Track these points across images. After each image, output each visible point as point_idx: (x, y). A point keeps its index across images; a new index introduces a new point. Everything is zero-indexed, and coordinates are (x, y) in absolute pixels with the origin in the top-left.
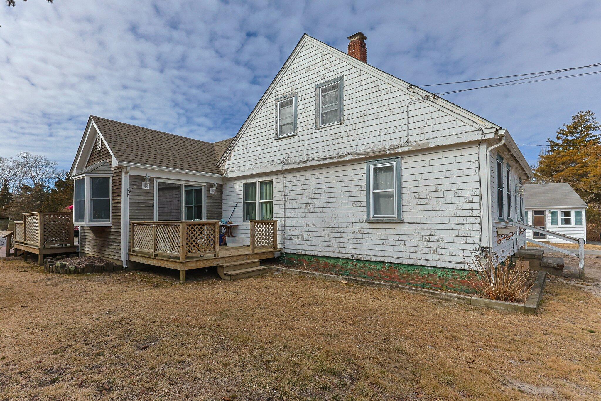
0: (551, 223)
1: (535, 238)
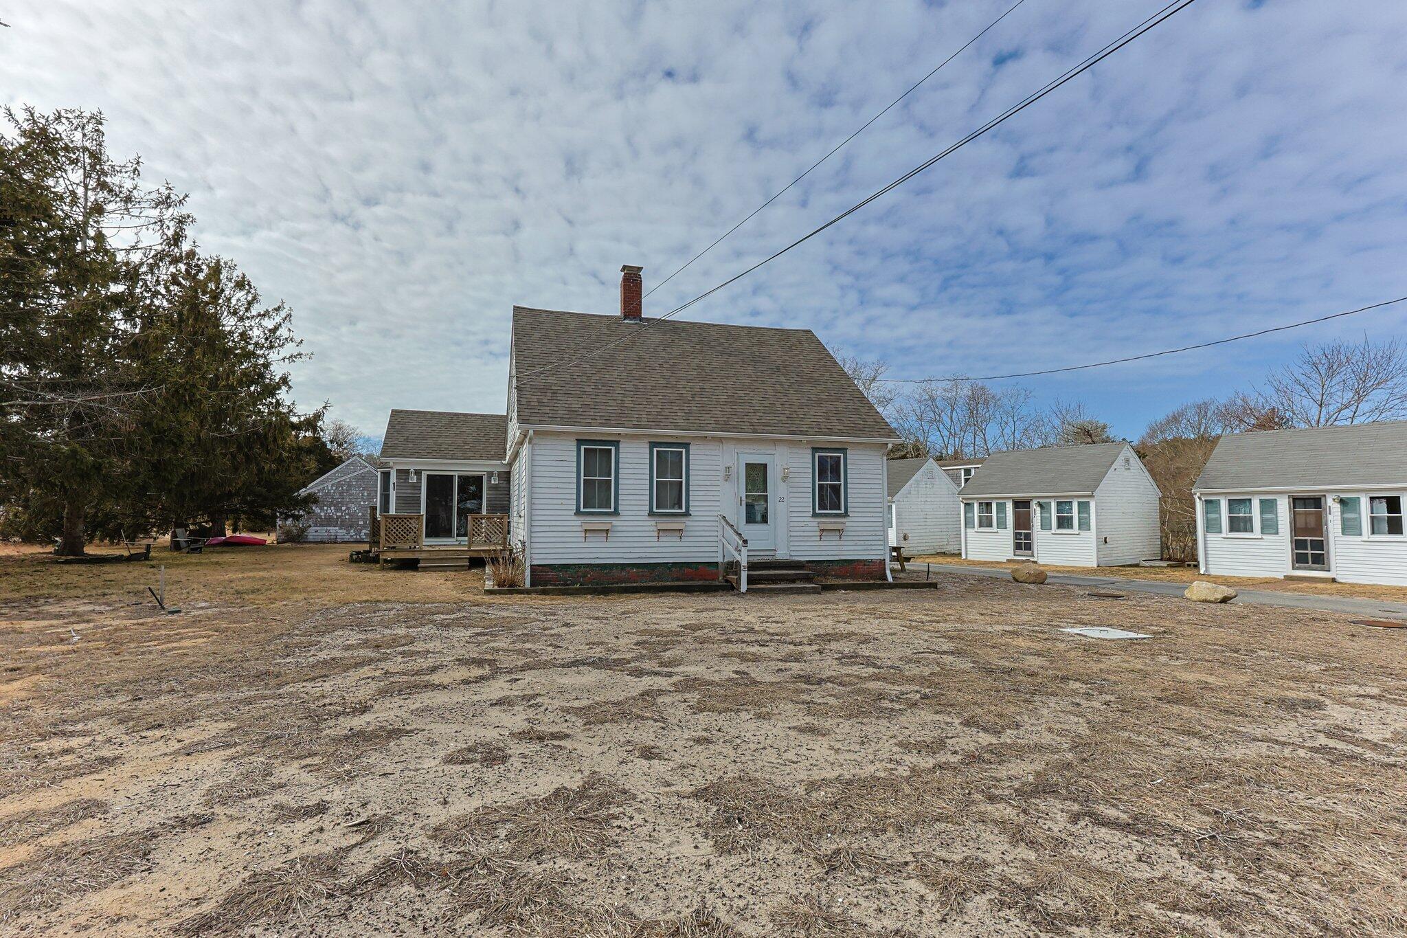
0: (1343, 529)
1: (1299, 568)
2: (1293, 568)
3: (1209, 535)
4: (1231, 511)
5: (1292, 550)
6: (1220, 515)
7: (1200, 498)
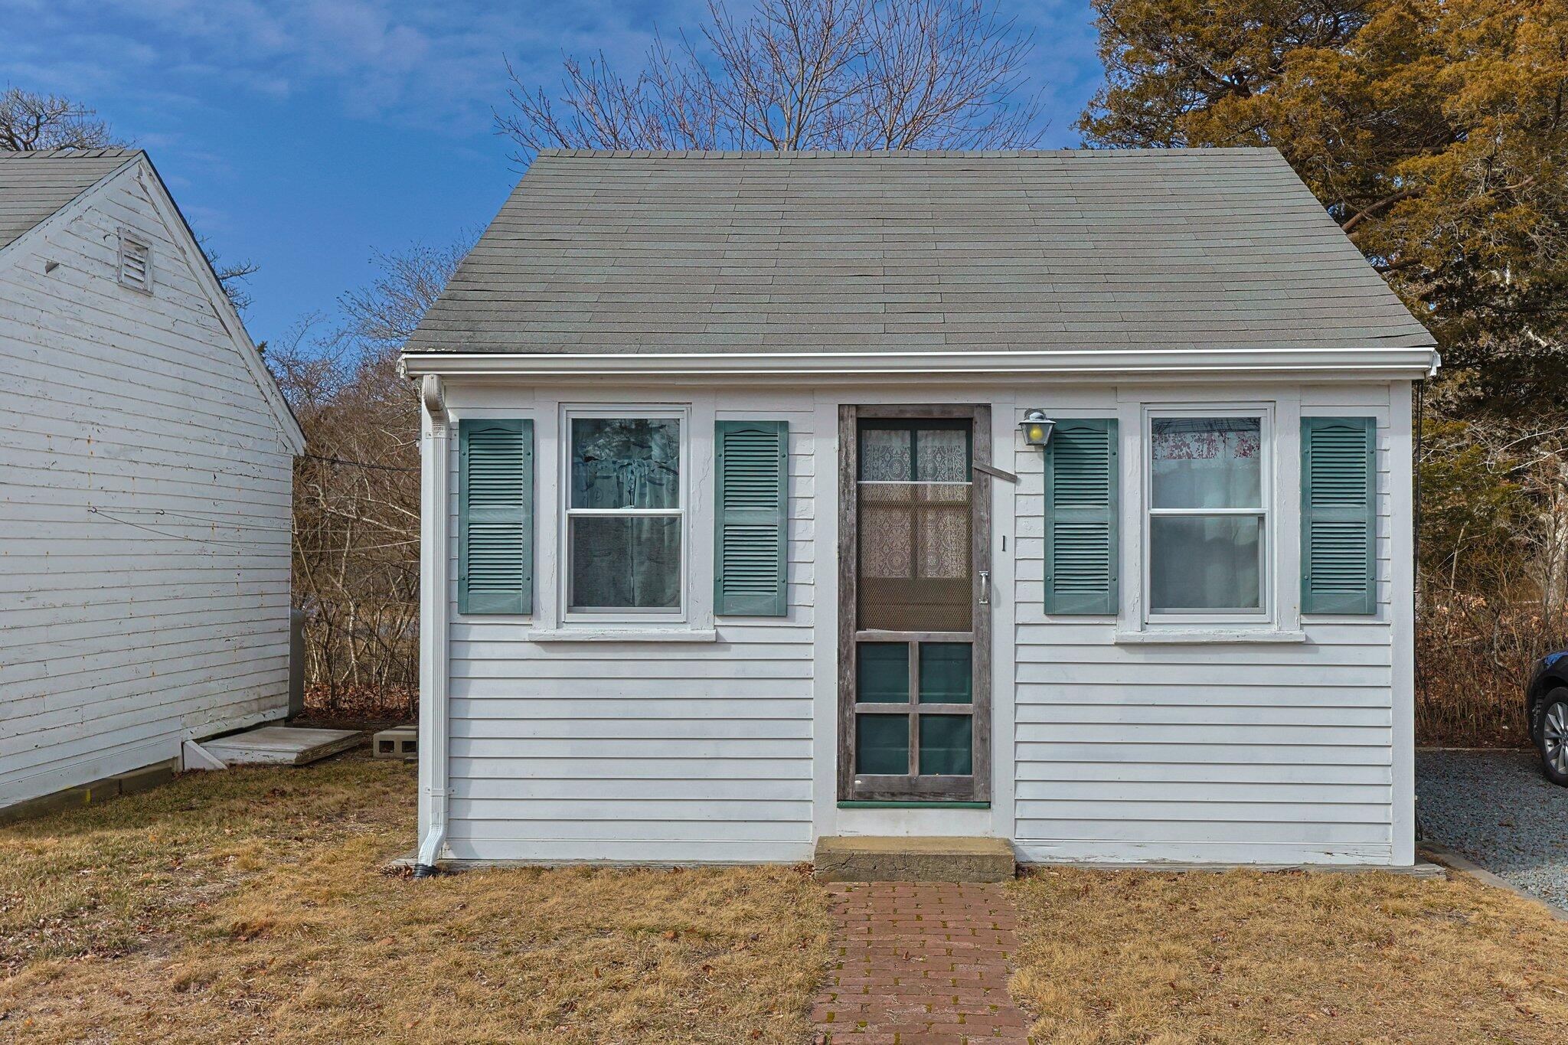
0: (1052, 585)
2: (846, 799)
3: (478, 630)
4: (584, 489)
5: (843, 700)
6: (532, 508)
7: (436, 408)
